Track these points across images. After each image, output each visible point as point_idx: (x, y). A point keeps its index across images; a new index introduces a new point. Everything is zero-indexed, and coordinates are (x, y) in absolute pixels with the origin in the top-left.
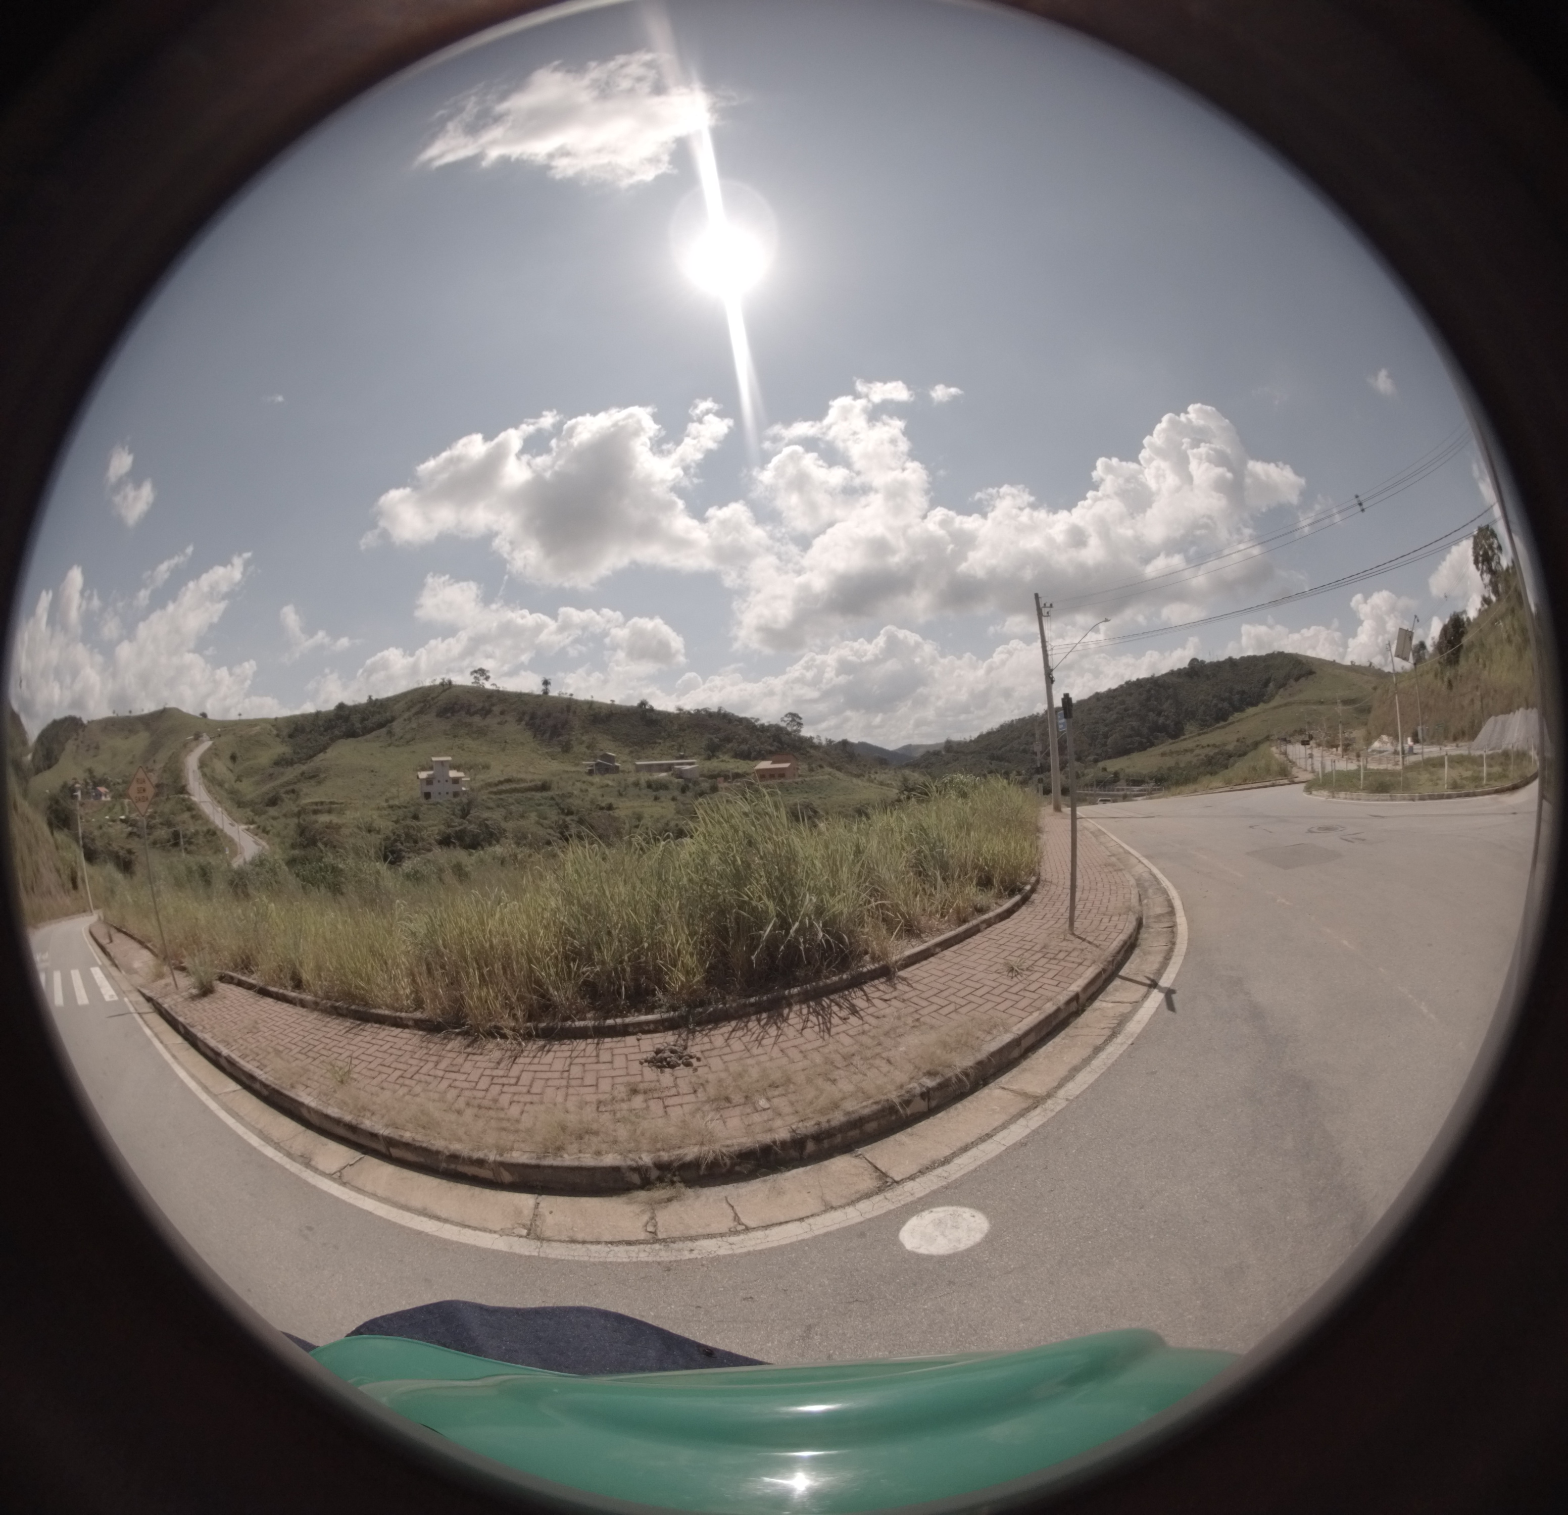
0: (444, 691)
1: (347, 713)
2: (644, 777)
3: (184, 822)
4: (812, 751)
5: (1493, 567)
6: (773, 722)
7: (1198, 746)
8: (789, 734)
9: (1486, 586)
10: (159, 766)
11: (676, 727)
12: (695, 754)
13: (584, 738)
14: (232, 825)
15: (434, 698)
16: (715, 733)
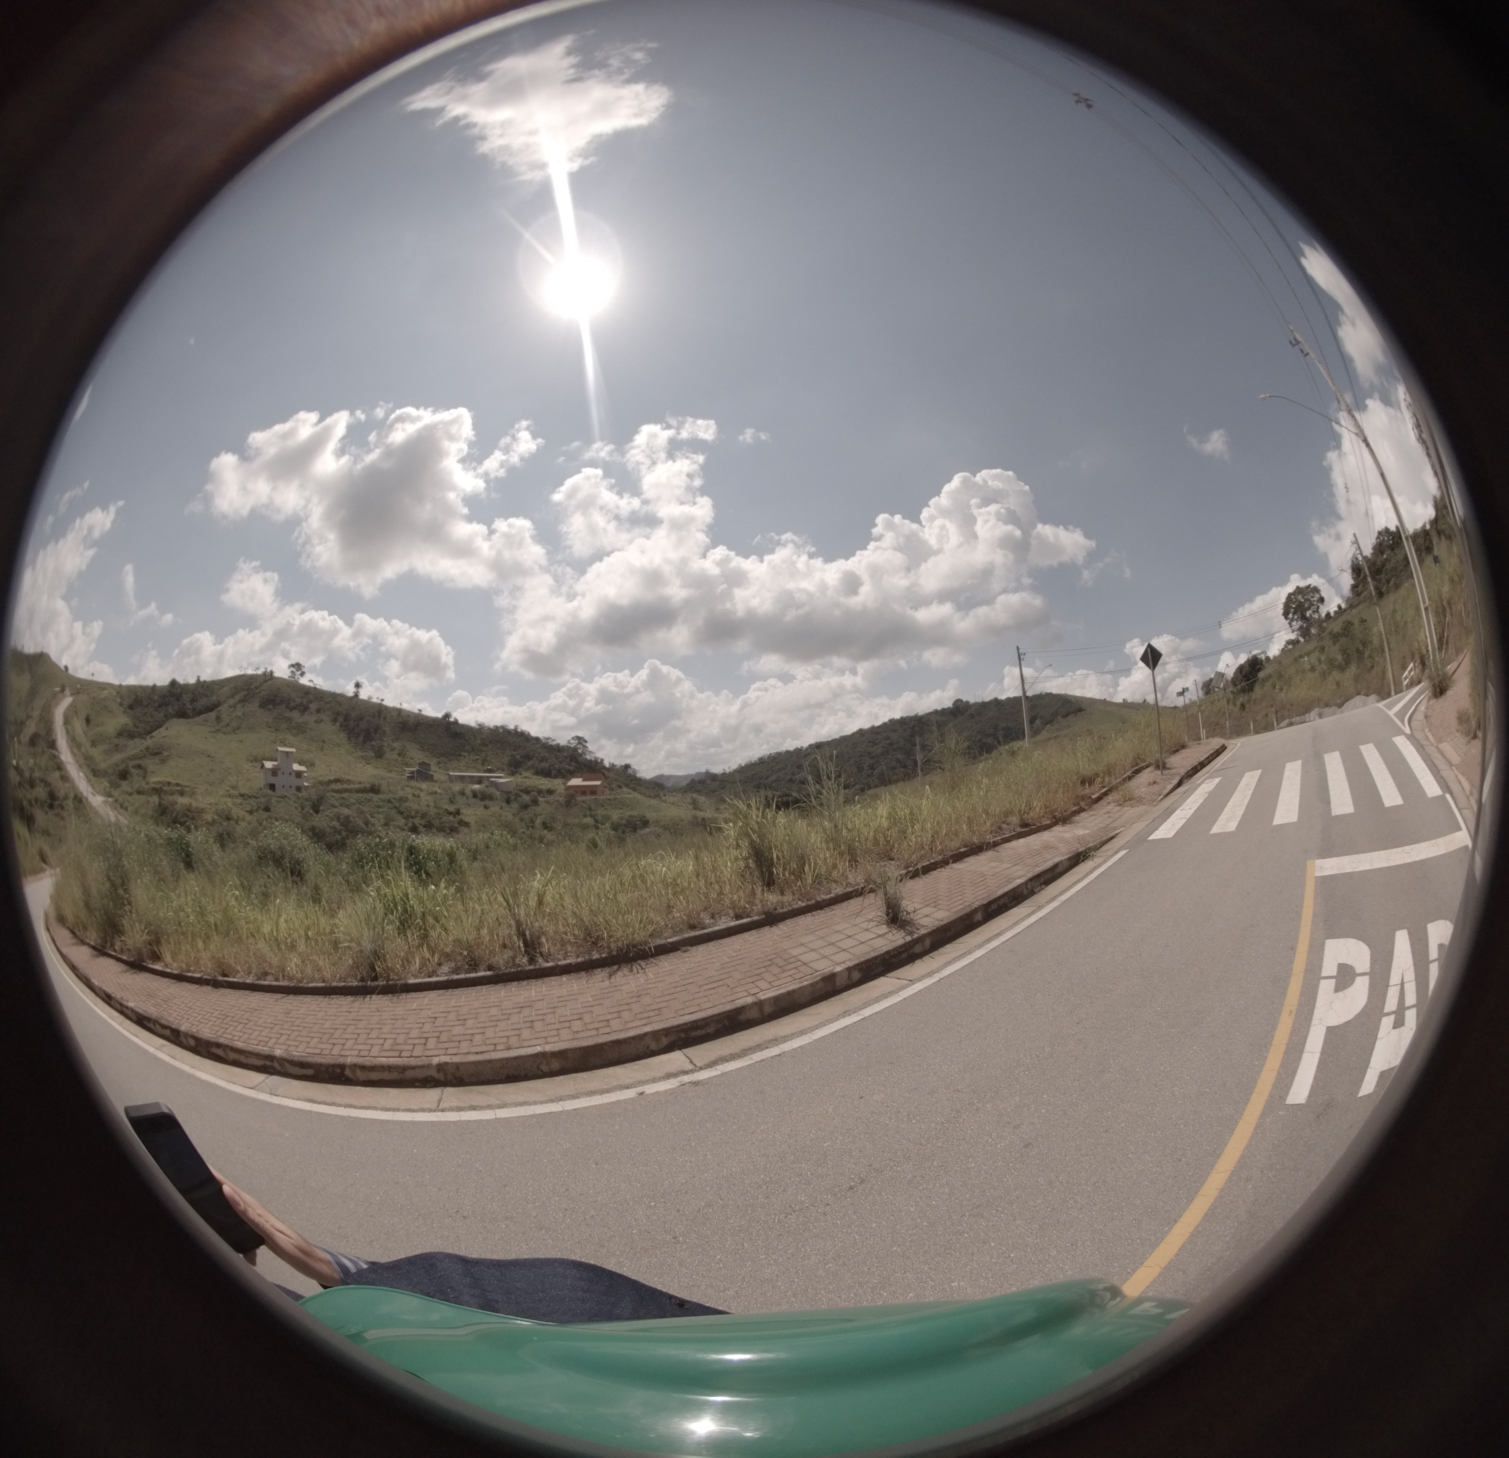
0: (266, 681)
1: (179, 691)
2: (464, 787)
6: (564, 743)
9: (1294, 631)
10: (36, 714)
11: (479, 742)
13: (396, 745)
14: (93, 794)
15: (256, 688)
16: (515, 750)
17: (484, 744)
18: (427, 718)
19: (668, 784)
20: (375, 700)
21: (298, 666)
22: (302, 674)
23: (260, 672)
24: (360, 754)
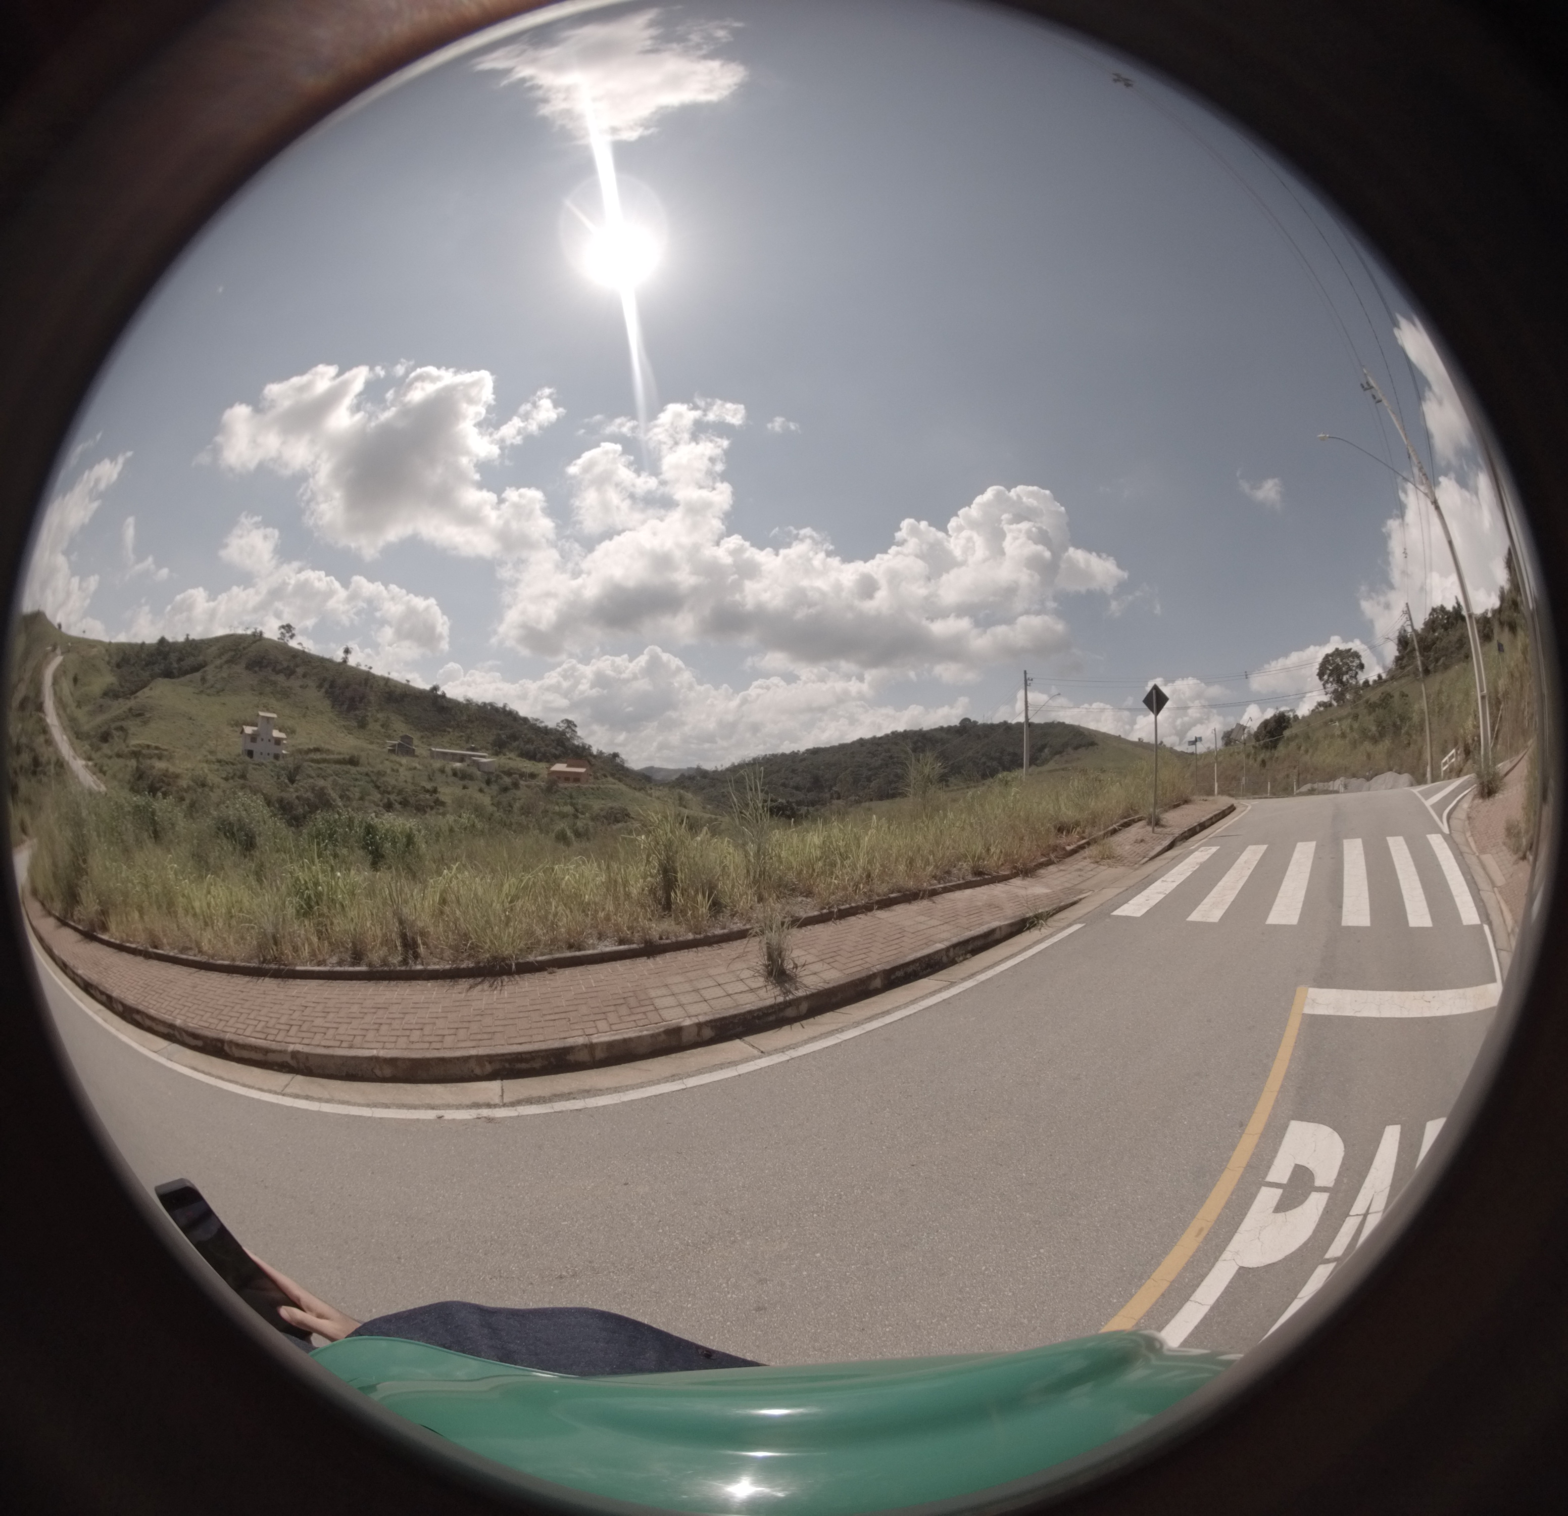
0: (255, 641)
1: (167, 649)
2: (445, 765)
4: (594, 760)
6: (551, 726)
11: (465, 718)
12: (482, 748)
13: (380, 715)
15: (244, 648)
16: (501, 729)
17: (470, 721)
18: (414, 689)
19: (658, 777)
20: (363, 668)
21: (288, 628)
22: (292, 636)
23: (249, 632)
24: (343, 723)
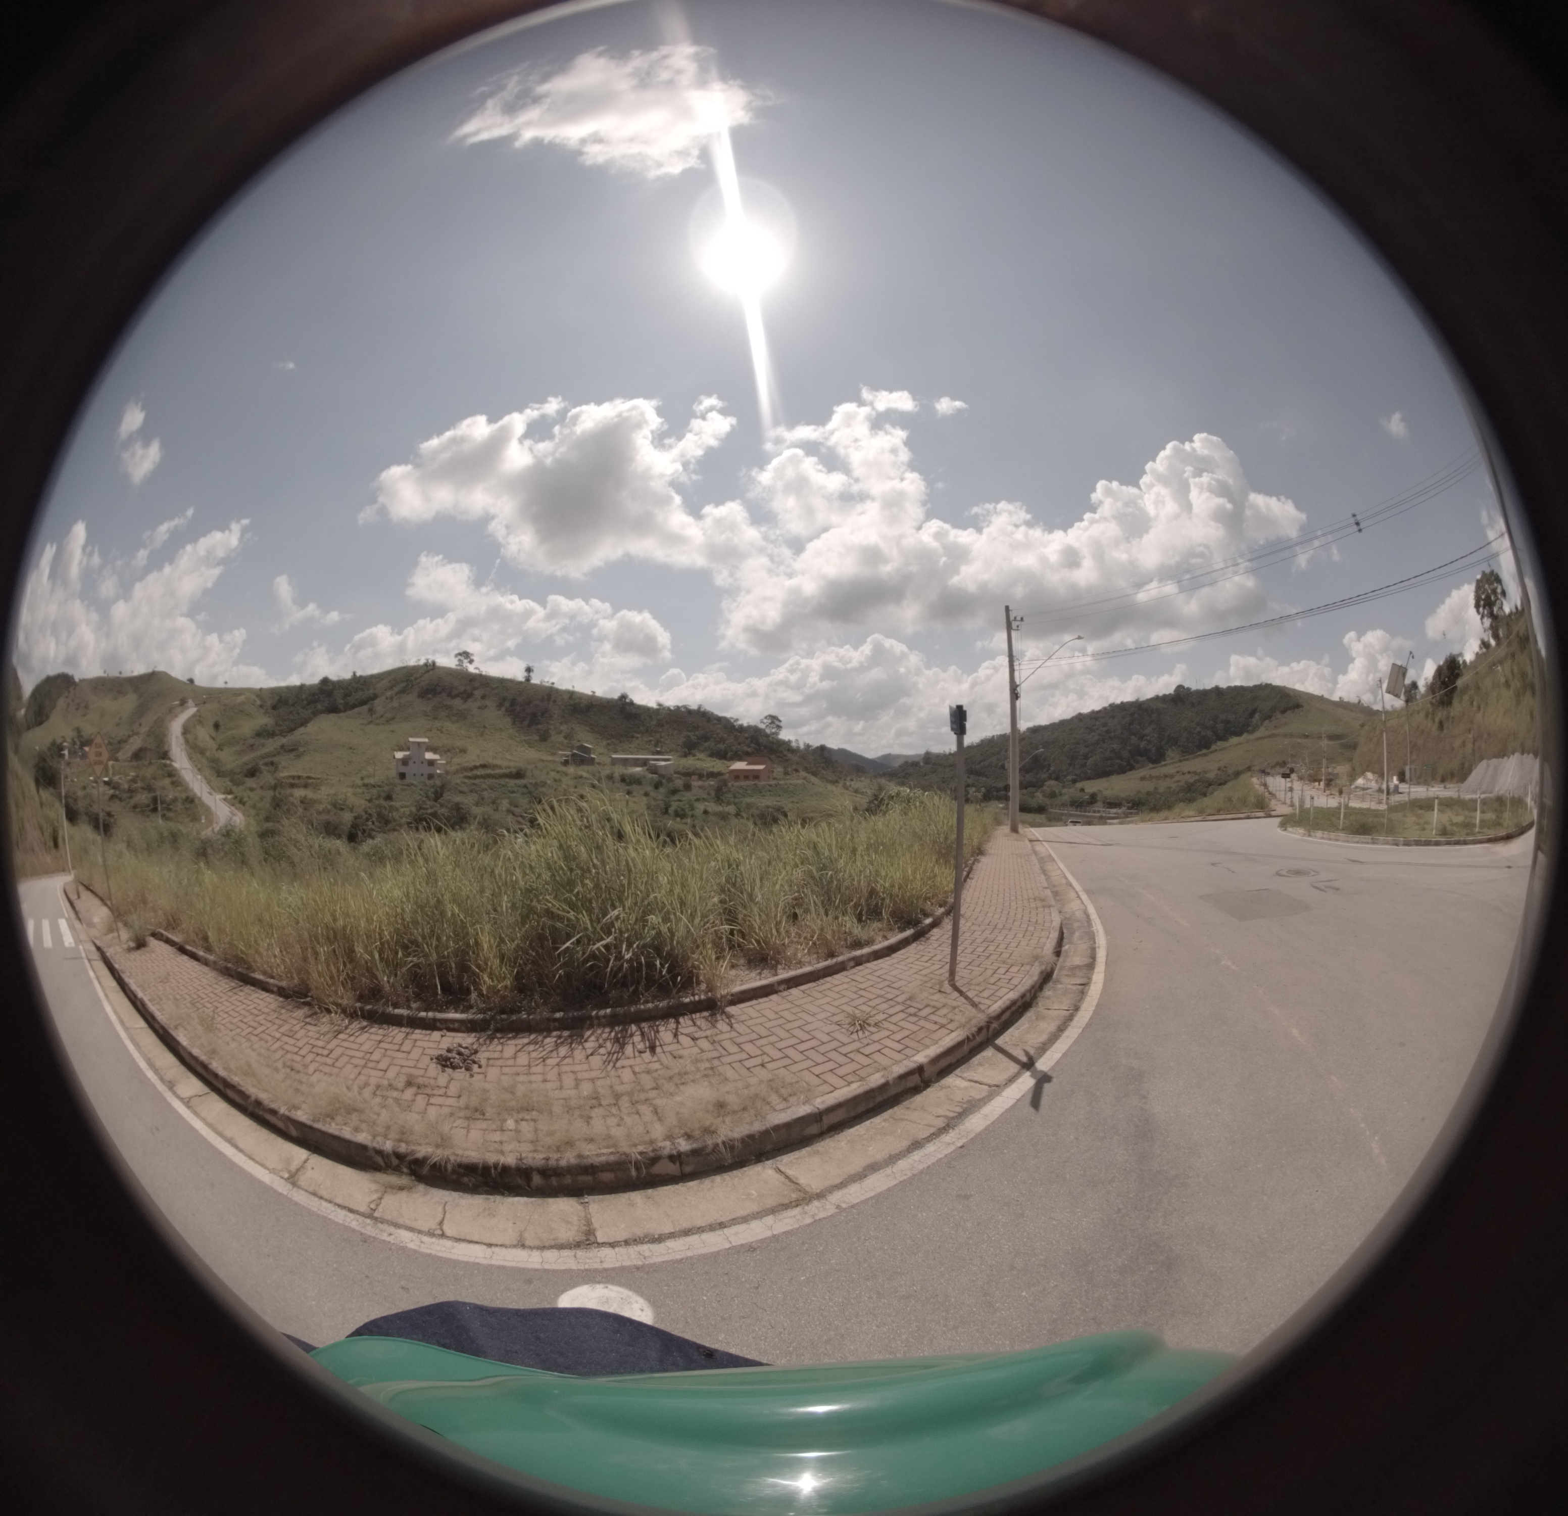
0: (427, 671)
1: (331, 687)
2: (619, 771)
3: (164, 788)
4: (789, 755)
5: (1495, 612)
6: (753, 723)
7: (1178, 772)
8: (767, 736)
9: (1485, 630)
10: (144, 730)
11: (654, 722)
12: (671, 751)
13: (564, 727)
14: (210, 794)
15: (416, 679)
16: (693, 730)
17: (660, 725)
18: (599, 699)
20: (547, 684)
21: (465, 654)
22: (470, 662)
23: (421, 663)
24: (523, 738)
